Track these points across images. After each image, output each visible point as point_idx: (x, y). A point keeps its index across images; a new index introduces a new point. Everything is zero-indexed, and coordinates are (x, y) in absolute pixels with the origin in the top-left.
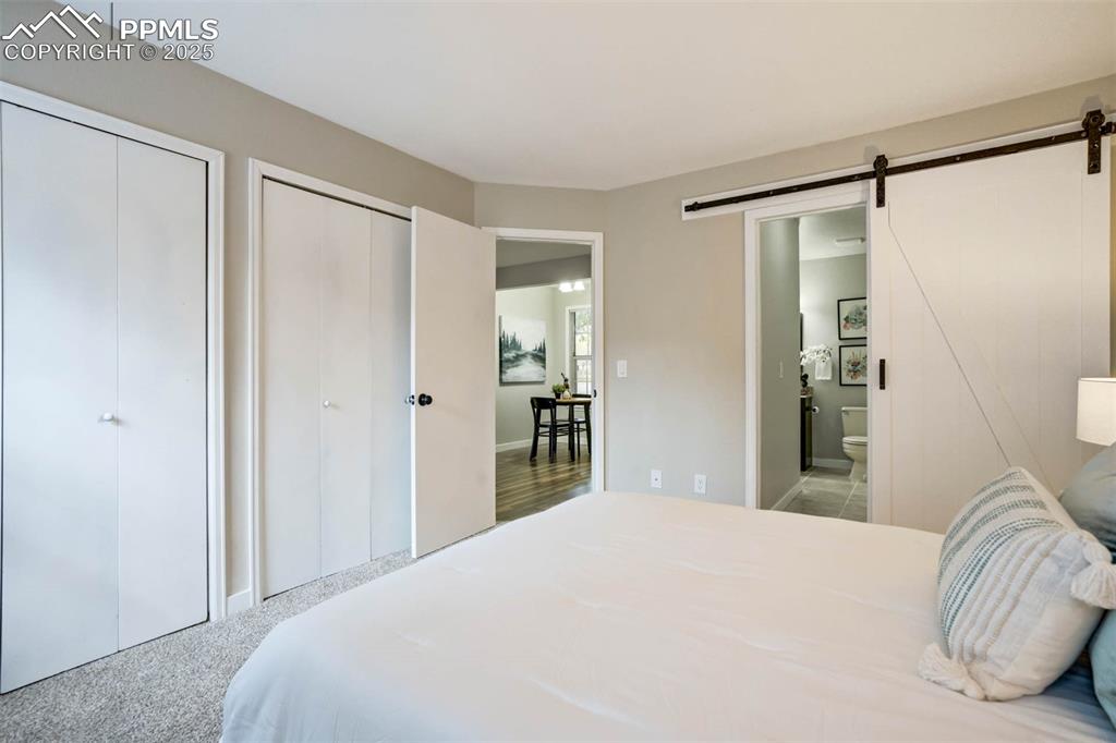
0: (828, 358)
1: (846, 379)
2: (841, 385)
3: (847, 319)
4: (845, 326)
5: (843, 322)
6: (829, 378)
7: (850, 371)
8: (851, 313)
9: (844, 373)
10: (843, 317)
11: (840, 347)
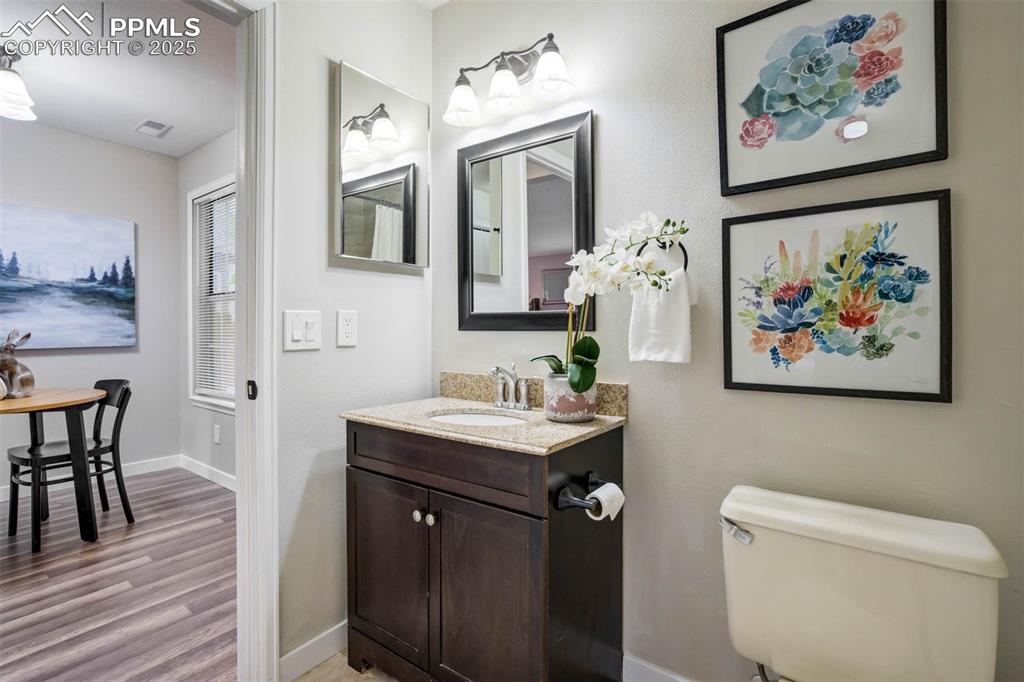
0: (676, 273)
1: (751, 364)
2: (729, 384)
3: (755, 103)
4: (747, 133)
5: (737, 117)
6: (678, 356)
7: (766, 326)
8: (772, 72)
9: (742, 333)
10: (737, 94)
11: (728, 224)
